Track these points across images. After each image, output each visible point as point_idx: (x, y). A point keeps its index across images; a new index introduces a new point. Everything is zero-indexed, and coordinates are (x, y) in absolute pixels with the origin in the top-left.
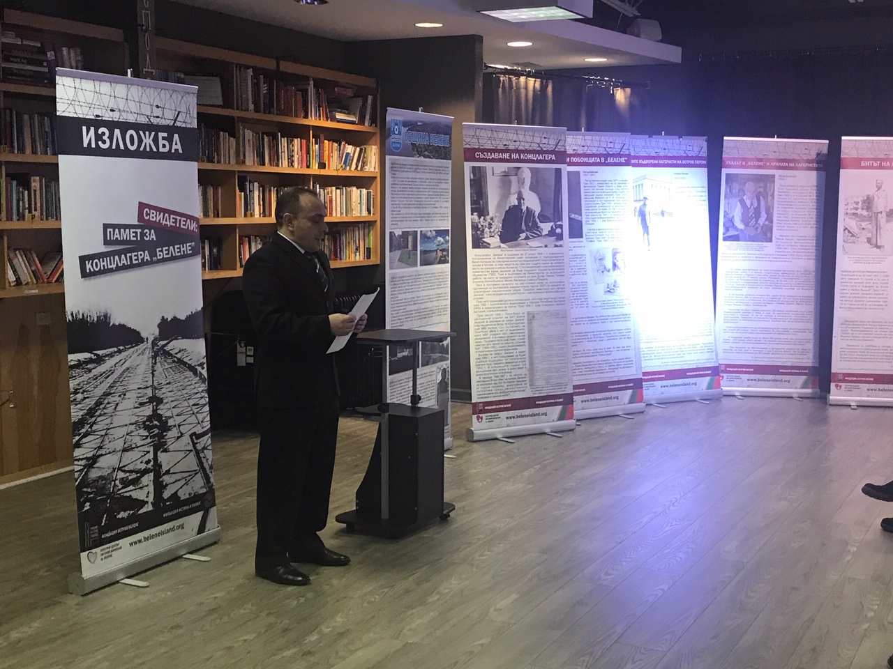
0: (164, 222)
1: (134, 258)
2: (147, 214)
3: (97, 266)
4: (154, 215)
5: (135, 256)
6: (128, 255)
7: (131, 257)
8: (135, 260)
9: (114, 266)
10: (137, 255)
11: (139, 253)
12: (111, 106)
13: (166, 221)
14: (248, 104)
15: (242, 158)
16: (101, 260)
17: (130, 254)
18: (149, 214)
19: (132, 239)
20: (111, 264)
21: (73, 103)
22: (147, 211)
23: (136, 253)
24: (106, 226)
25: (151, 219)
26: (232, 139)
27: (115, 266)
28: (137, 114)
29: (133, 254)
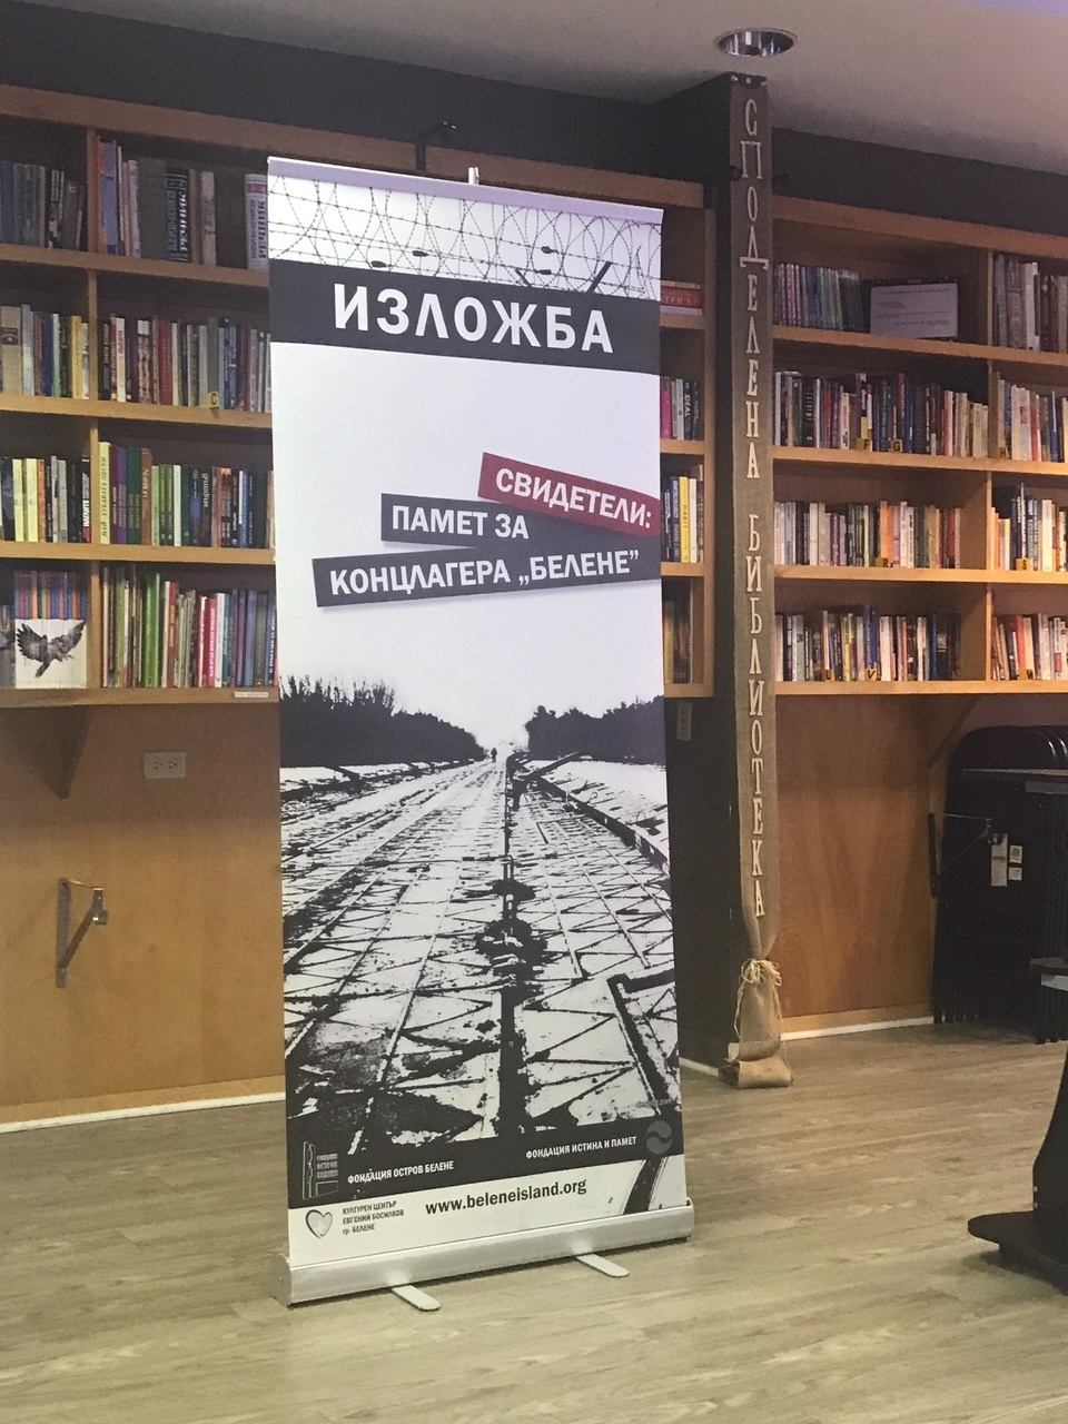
0: (554, 501)
1: (464, 574)
2: (506, 481)
3: (360, 584)
4: (526, 485)
5: (467, 569)
6: (449, 566)
7: (456, 572)
8: (468, 578)
9: (409, 588)
10: (474, 569)
11: (480, 564)
12: (416, 244)
13: (559, 498)
14: (1024, 336)
15: (1002, 443)
16: (373, 571)
17: (455, 565)
18: (513, 483)
19: (461, 531)
20: (400, 583)
21: (311, 233)
22: (505, 476)
23: (471, 564)
24: (388, 501)
25: (517, 492)
26: (978, 407)
27: (412, 586)
28: (489, 263)
29: (463, 565)
